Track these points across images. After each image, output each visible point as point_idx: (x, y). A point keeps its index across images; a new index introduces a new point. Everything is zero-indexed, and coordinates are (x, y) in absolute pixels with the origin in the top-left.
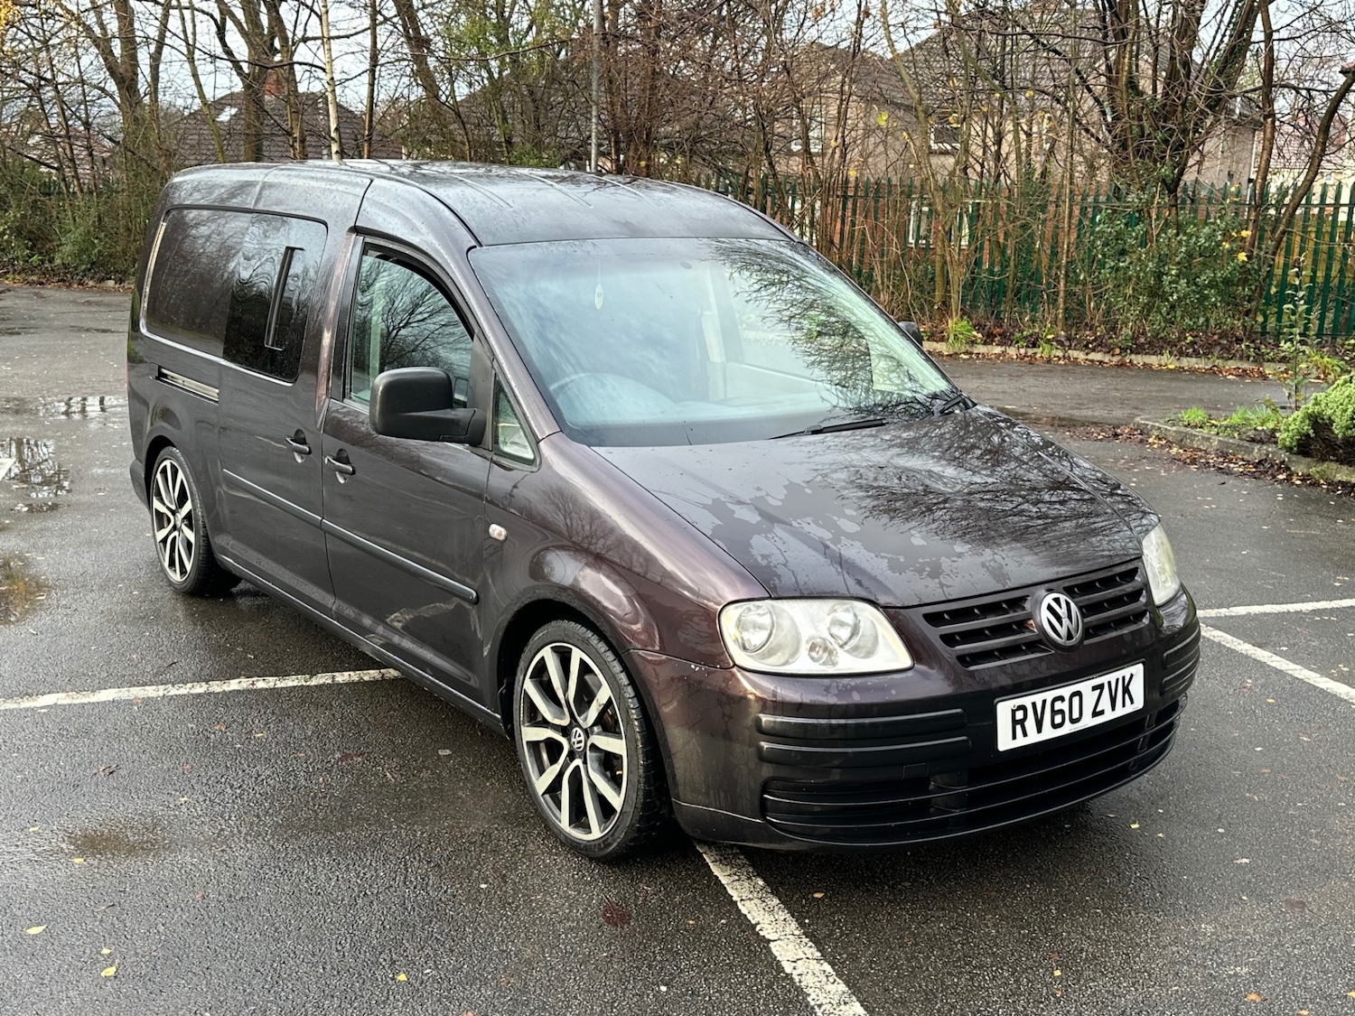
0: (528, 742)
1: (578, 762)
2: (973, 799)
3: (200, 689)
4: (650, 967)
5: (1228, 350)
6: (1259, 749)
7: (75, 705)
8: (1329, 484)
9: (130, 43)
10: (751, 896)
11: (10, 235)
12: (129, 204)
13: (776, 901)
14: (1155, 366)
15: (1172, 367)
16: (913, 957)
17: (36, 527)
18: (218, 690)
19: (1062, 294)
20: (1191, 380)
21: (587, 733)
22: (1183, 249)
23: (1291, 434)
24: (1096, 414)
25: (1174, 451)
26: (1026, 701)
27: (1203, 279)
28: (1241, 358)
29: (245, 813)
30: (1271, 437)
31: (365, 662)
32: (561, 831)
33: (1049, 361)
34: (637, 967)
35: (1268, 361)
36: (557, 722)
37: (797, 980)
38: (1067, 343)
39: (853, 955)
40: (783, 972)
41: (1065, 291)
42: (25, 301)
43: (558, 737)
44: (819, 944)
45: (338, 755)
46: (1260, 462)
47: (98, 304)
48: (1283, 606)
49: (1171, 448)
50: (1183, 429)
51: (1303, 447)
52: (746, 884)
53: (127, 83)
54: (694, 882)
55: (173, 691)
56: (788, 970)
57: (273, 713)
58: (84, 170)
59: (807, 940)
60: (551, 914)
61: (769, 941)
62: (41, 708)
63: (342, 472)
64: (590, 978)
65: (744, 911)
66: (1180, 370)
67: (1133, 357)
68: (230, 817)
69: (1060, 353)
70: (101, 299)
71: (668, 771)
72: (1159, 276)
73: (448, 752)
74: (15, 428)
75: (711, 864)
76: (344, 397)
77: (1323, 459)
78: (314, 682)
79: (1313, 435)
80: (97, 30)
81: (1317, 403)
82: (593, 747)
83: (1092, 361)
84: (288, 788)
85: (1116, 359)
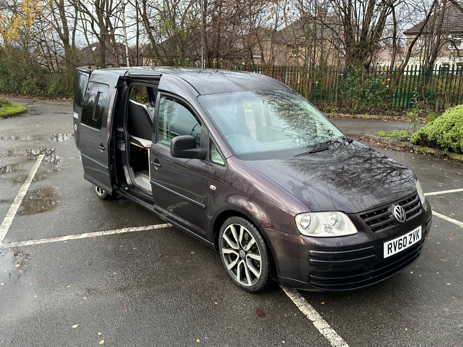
0: (224, 254)
1: (243, 261)
2: (375, 274)
3: (113, 232)
4: (277, 333)
5: (384, 113)
6: (438, 243)
7: (75, 239)
8: (426, 153)
9: (66, 29)
10: (302, 304)
11: (35, 85)
12: (69, 76)
13: (310, 306)
14: (364, 118)
15: (368, 118)
16: (360, 325)
17: (54, 177)
18: (119, 232)
19: (336, 97)
20: (374, 121)
21: (246, 253)
22: (371, 84)
23: (414, 139)
24: (352, 133)
25: (378, 144)
26: (392, 242)
27: (377, 93)
28: (387, 115)
29: (135, 278)
30: (406, 140)
31: (162, 222)
32: (237, 282)
33: (334, 117)
34: (273, 334)
35: (395, 115)
36: (235, 248)
37: (325, 337)
38: (338, 112)
39: (340, 325)
40: (320, 333)
41: (337, 97)
42: (40, 104)
43: (235, 253)
44: (328, 322)
45: (160, 255)
46: (405, 147)
47: (61, 105)
48: (428, 193)
49: (377, 143)
50: (380, 137)
51: (418, 143)
52: (299, 299)
53: (66, 41)
54: (282, 299)
55: (105, 233)
56: (322, 333)
57: (137, 240)
58: (55, 65)
59: (324, 321)
60: (240, 313)
61: (312, 322)
62: (65, 241)
63: (157, 166)
64: (259, 339)
65: (301, 310)
66: (370, 119)
67: (357, 115)
68: (131, 279)
69: (336, 115)
70: (62, 103)
71: (277, 267)
72: (364, 92)
73: (194, 253)
74: (43, 145)
75: (286, 292)
76: (156, 142)
77: (423, 146)
78: (147, 229)
79: (421, 139)
80: (57, 26)
81: (422, 130)
82: (248, 257)
83: (346, 116)
84: (147, 268)
85: (352, 116)
